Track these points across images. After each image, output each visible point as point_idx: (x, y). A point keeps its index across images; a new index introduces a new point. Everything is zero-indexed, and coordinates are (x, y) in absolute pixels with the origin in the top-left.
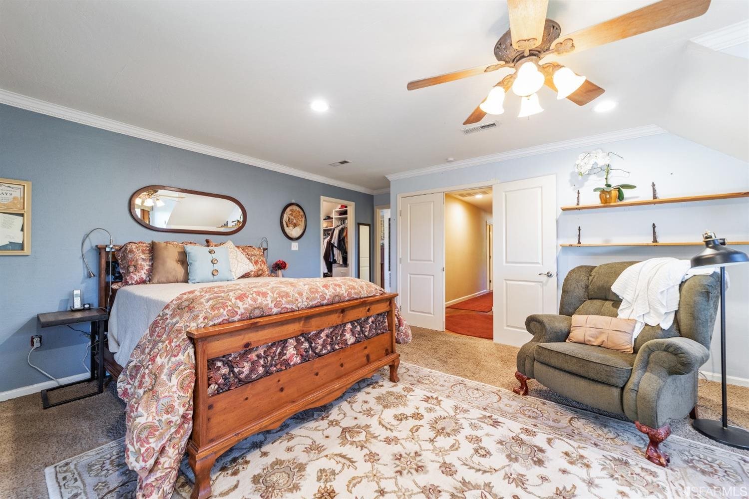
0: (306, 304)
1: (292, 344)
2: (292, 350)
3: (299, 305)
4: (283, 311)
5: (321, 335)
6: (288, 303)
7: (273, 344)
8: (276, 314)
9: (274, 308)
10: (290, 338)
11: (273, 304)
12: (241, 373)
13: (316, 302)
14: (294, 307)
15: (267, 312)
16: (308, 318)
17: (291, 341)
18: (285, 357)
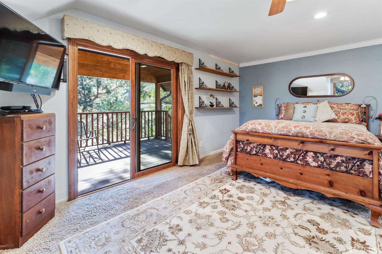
0: (277, 132)
1: (268, 148)
2: (268, 150)
3: (272, 132)
4: (264, 132)
5: (287, 151)
6: (267, 129)
7: (260, 144)
8: (261, 133)
9: (261, 130)
10: (268, 145)
11: (261, 128)
12: (247, 150)
13: (283, 133)
14: (270, 132)
15: (258, 131)
16: (276, 139)
17: (267, 146)
18: (265, 152)
